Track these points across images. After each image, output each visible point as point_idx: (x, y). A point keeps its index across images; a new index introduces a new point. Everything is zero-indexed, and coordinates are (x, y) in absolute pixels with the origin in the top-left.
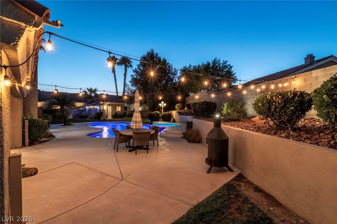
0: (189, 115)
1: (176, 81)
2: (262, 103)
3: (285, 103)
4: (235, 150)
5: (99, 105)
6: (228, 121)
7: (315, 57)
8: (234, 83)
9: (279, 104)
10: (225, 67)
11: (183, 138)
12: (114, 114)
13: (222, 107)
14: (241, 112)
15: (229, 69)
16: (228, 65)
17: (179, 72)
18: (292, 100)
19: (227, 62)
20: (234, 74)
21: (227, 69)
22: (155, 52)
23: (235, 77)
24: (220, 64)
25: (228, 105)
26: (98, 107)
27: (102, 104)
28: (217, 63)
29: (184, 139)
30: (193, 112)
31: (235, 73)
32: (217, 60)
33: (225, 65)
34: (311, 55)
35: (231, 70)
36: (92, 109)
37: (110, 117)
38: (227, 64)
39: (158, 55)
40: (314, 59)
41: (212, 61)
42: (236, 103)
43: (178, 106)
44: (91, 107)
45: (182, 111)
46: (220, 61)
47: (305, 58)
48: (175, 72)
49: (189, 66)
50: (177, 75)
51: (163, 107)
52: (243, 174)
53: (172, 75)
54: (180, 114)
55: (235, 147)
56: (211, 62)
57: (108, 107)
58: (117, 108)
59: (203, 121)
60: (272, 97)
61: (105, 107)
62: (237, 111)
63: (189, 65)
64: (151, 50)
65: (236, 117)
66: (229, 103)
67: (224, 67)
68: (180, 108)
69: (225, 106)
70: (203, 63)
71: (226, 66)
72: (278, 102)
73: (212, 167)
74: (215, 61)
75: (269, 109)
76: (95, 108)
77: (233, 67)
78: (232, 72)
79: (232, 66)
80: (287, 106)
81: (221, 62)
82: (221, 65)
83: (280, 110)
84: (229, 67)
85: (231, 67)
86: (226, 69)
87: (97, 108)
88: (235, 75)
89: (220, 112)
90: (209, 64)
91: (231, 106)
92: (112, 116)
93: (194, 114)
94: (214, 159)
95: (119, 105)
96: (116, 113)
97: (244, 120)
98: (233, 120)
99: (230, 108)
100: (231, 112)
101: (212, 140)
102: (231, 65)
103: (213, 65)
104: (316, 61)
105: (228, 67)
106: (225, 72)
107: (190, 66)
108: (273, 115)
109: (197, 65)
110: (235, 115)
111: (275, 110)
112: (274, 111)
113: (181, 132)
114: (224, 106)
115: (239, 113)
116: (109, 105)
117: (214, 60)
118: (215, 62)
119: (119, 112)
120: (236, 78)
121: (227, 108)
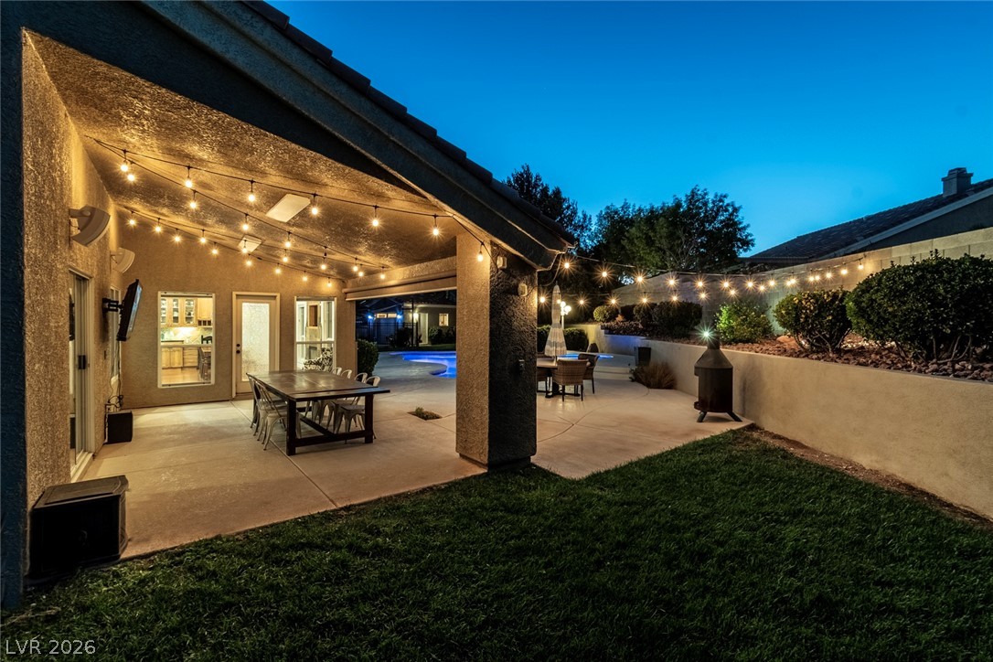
0: (631, 333)
1: (586, 246)
2: (787, 309)
3: (819, 310)
4: (744, 390)
5: (403, 311)
6: (731, 344)
7: (971, 175)
8: (745, 250)
9: (811, 311)
10: (720, 210)
11: (633, 381)
12: (435, 333)
13: (718, 314)
14: (758, 325)
15: (731, 214)
16: (728, 205)
17: (594, 220)
18: (831, 306)
19: (725, 196)
20: (744, 228)
21: (726, 214)
22: (534, 172)
23: (747, 236)
24: (705, 204)
25: (730, 310)
26: (399, 317)
27: (408, 309)
28: (698, 200)
29: (636, 383)
30: (640, 326)
31: (748, 226)
32: (699, 193)
33: (721, 204)
34: (959, 169)
35: (737, 216)
36: (382, 321)
37: (425, 342)
38: (727, 201)
39: (540, 180)
40: (969, 181)
41: (686, 196)
42: (748, 306)
43: (600, 313)
44: (378, 315)
45: (612, 323)
46: (706, 194)
47: (943, 179)
48: (585, 222)
49: (622, 207)
50: (590, 229)
51: (565, 316)
52: (758, 424)
53: (575, 230)
54: (609, 331)
55: (745, 384)
56: (684, 199)
57: (422, 314)
58: (441, 318)
59: (680, 344)
60: (800, 301)
61: (415, 316)
62: (750, 323)
63: (622, 204)
64: (523, 167)
65: (747, 335)
66: (733, 305)
67: (718, 210)
68: (605, 317)
69: (724, 312)
70: (664, 204)
71: (721, 206)
72: (810, 309)
73: (705, 413)
74: (693, 196)
75: (797, 319)
76: (391, 319)
77: (741, 210)
78: (740, 223)
79: (740, 207)
80: (823, 314)
81: (710, 197)
82: (710, 205)
83: (813, 321)
84: (730, 209)
85: (736, 210)
86: (723, 215)
87: (395, 319)
88: (748, 231)
89: (713, 324)
90: (678, 205)
91: (736, 312)
92: (430, 338)
93: (646, 331)
94: (709, 400)
95: (444, 311)
96: (440, 331)
97: (763, 341)
98: (741, 341)
99: (735, 317)
100: (737, 325)
101: (706, 369)
102: (737, 205)
103: (688, 206)
104: (975, 185)
105: (727, 210)
106: (722, 222)
107: (625, 206)
108: (803, 329)
109: (648, 207)
110: (746, 331)
111: (806, 321)
112: (804, 322)
113: (628, 369)
114: (720, 312)
115: (753, 328)
116: (422, 310)
117: (693, 192)
118: (692, 198)
119: (445, 327)
120: (750, 238)
121: (729, 317)
